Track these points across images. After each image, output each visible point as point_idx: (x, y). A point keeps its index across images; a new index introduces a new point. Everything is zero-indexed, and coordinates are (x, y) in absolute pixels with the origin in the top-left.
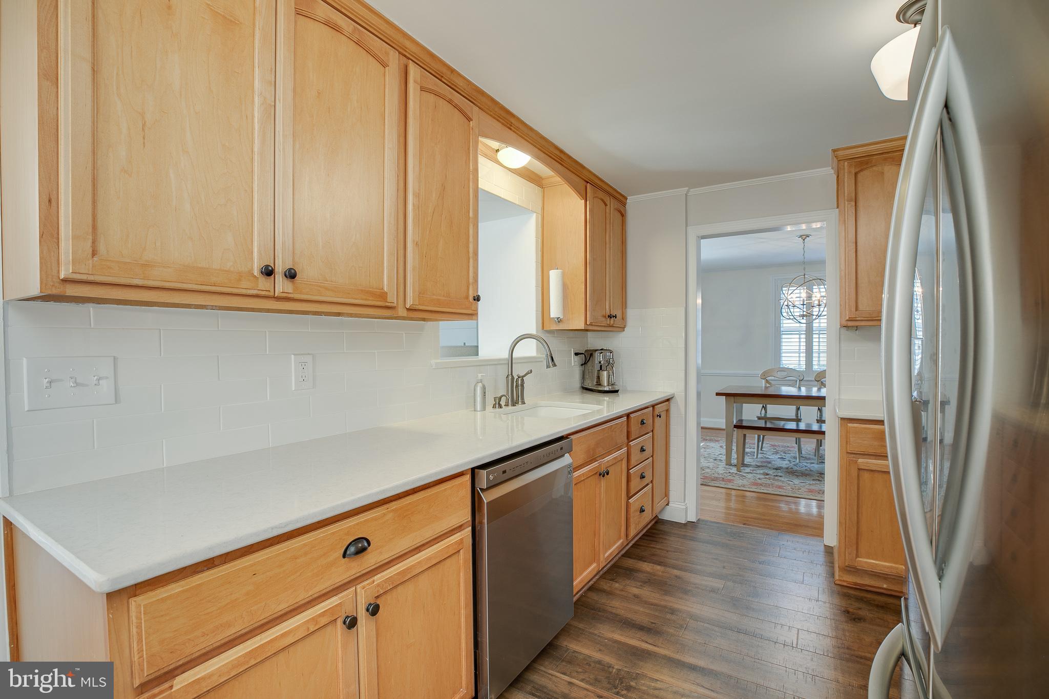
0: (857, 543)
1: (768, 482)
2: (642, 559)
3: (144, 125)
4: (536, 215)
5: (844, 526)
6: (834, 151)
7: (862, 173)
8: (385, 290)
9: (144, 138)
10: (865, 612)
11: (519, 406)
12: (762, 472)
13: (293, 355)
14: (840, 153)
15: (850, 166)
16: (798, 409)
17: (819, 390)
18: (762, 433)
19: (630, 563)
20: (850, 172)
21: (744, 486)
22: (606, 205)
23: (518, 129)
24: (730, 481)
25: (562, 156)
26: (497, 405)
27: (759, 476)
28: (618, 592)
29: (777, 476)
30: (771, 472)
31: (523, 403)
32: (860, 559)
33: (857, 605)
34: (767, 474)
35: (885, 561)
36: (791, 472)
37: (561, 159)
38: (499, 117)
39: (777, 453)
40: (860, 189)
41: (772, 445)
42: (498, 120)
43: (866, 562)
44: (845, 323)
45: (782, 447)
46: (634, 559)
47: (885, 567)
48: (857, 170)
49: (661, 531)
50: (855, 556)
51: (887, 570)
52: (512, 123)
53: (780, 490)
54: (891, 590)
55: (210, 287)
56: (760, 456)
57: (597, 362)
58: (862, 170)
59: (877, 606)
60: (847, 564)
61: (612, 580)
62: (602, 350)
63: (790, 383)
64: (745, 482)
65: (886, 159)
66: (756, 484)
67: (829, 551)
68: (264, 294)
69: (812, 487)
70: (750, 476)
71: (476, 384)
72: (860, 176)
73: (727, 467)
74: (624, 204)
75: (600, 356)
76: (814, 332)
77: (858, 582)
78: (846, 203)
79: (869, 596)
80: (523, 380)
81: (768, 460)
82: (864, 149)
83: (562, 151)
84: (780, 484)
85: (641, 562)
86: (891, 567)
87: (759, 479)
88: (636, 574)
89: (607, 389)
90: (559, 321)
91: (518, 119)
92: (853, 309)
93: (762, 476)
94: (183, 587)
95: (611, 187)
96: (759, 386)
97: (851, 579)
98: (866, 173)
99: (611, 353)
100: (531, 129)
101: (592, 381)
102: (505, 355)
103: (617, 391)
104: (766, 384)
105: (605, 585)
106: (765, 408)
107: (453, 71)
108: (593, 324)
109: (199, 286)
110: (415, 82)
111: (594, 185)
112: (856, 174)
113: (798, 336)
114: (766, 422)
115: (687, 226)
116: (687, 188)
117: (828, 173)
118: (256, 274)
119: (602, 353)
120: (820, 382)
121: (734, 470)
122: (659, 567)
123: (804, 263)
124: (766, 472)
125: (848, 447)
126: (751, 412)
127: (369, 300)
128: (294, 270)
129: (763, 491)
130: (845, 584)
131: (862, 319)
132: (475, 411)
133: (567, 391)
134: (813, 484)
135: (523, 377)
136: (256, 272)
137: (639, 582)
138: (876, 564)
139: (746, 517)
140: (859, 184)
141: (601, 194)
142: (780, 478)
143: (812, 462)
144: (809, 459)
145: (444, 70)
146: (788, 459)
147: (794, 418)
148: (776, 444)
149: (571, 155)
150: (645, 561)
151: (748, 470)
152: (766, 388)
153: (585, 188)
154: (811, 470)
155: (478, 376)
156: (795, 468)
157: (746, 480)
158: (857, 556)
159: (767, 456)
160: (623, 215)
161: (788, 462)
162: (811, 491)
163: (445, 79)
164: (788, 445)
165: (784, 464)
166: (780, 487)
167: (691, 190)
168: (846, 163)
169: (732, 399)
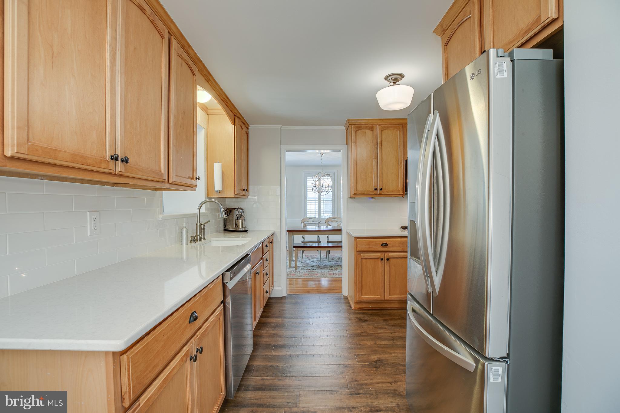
0: (361, 290)
1: (311, 273)
2: (269, 317)
3: (53, 54)
4: (205, 130)
5: (356, 284)
6: (348, 120)
7: (358, 131)
8: (162, 172)
9: (53, 63)
10: (367, 318)
11: (203, 241)
12: (306, 268)
13: (88, 213)
14: (350, 121)
15: (354, 128)
16: (318, 237)
17: (327, 227)
18: (303, 249)
19: (264, 320)
20: (354, 130)
21: (301, 276)
22: (242, 129)
23: (212, 83)
24: (294, 275)
25: (227, 100)
26: (193, 241)
27: (306, 271)
28: (265, 335)
29: (313, 270)
30: (310, 268)
31: (205, 239)
32: (363, 297)
33: (363, 316)
34: (309, 270)
35: (371, 296)
36: (319, 267)
37: (227, 102)
38: (205, 75)
39: (309, 259)
40: (357, 138)
41: (306, 256)
42: (204, 77)
43: (365, 297)
44: (352, 196)
45: (311, 256)
46: (265, 318)
47: (371, 298)
48: (356, 130)
49: (272, 303)
50: (360, 296)
51: (372, 299)
52: (210, 79)
53: (318, 276)
54: (373, 307)
55: (87, 166)
56: (303, 261)
57: (235, 215)
58: (358, 130)
59: (370, 314)
60: (358, 300)
61: (259, 330)
62: (238, 208)
63: (314, 224)
64: (301, 274)
65: (366, 127)
66: (306, 275)
67: (346, 298)
68: (111, 172)
69: (330, 273)
70: (302, 271)
71: (182, 229)
72: (357, 132)
73: (290, 268)
74: (248, 129)
75: (237, 212)
76: (321, 200)
77: (361, 307)
78: (352, 143)
79: (366, 311)
80: (204, 226)
81: (307, 263)
82: (359, 121)
83: (227, 98)
84: (316, 273)
85: (270, 319)
86: (374, 298)
87: (306, 272)
88: (269, 325)
89: (241, 230)
90: (219, 192)
91: (213, 78)
92: (355, 190)
93: (307, 271)
94: (142, 345)
95: (244, 119)
96: (300, 227)
97: (358, 306)
98: (359, 131)
99: (243, 210)
100: (217, 84)
101: (233, 225)
102: (196, 211)
103: (247, 231)
104: (304, 226)
105: (258, 333)
106: (303, 237)
107: (189, 46)
108: (238, 194)
109: (82, 165)
110: (175, 50)
111: (238, 118)
112: (356, 131)
113: (314, 201)
114: (304, 244)
115: (280, 145)
116: (281, 126)
117: (343, 128)
118: (107, 159)
119: (238, 210)
120: (327, 224)
121: (294, 269)
122: (279, 319)
123: (322, 166)
124: (308, 268)
125: (357, 249)
126: (298, 240)
127: (156, 178)
128: (127, 157)
129: (310, 277)
130: (356, 309)
131: (359, 194)
132: (181, 245)
133: (218, 231)
134: (330, 271)
135: (204, 224)
136: (108, 158)
137: (272, 327)
138: (368, 297)
139: (308, 290)
140: (357, 136)
141: (241, 123)
142: (315, 270)
143: (326, 261)
144: (324, 260)
145: (186, 45)
146: (315, 261)
147: (317, 241)
148: (308, 255)
149: (231, 101)
150: (271, 318)
151: (300, 268)
152: (304, 227)
153: (234, 118)
154: (327, 265)
155: (183, 224)
156: (320, 265)
157: (301, 273)
158: (361, 296)
159: (306, 261)
160: (247, 135)
161: (316, 263)
162: (330, 274)
163: (185, 50)
164: (313, 255)
165: (315, 264)
166: (317, 274)
167: (283, 127)
168: (352, 126)
169: (291, 233)
